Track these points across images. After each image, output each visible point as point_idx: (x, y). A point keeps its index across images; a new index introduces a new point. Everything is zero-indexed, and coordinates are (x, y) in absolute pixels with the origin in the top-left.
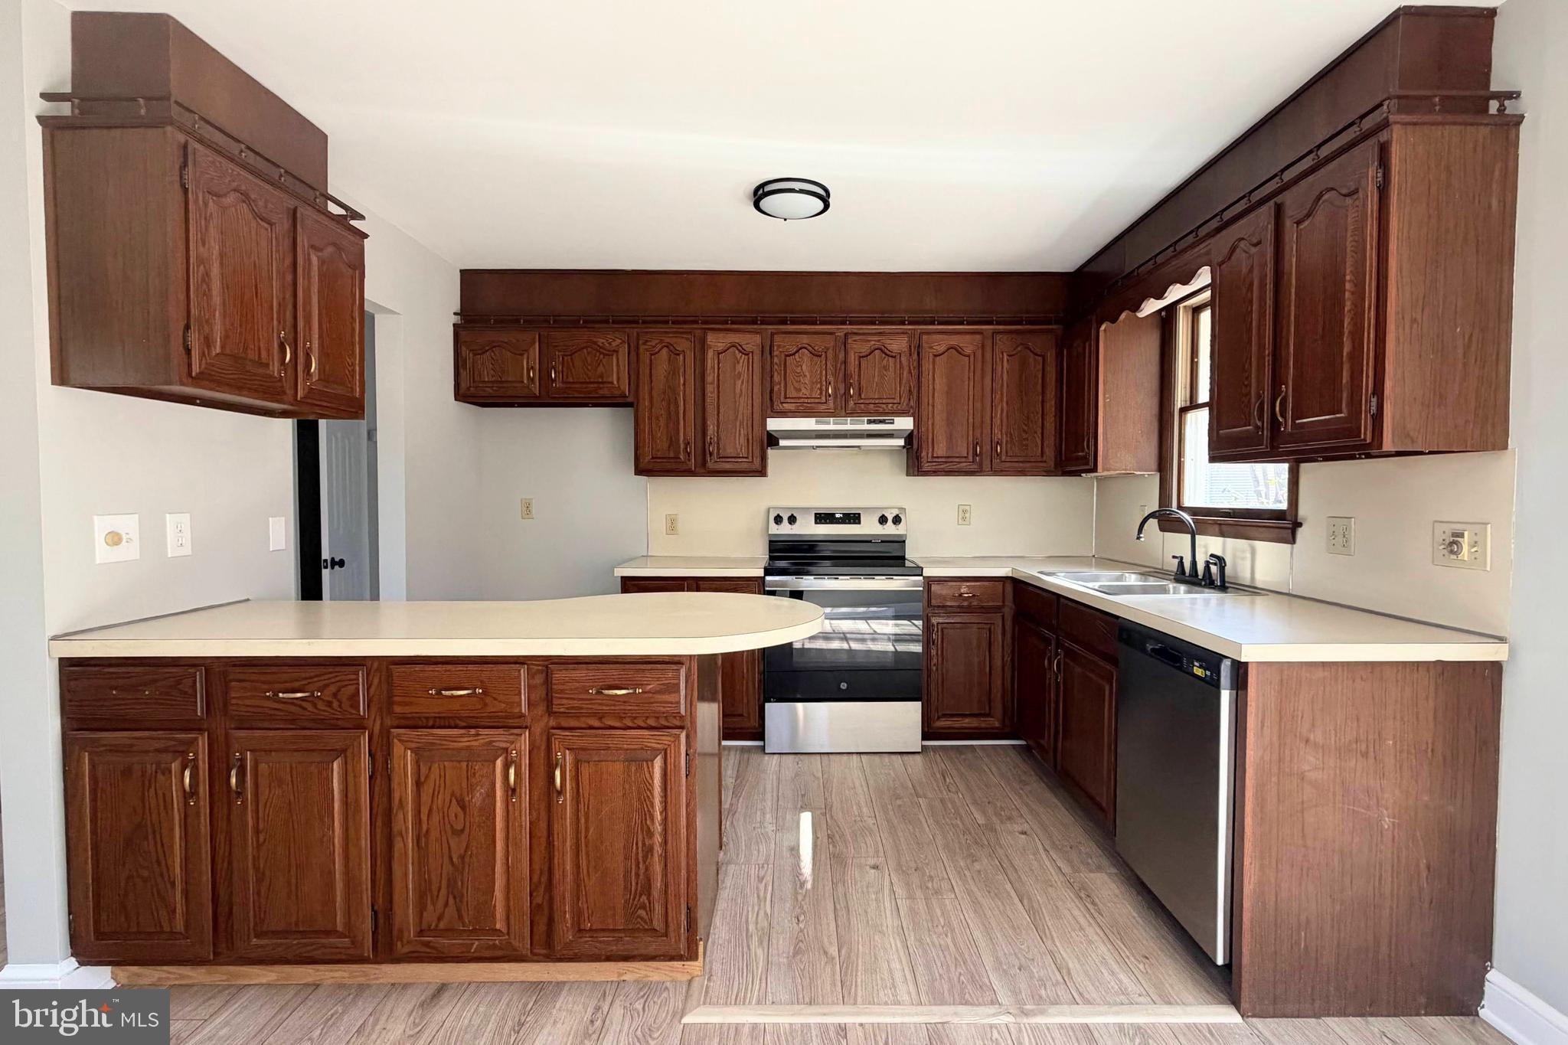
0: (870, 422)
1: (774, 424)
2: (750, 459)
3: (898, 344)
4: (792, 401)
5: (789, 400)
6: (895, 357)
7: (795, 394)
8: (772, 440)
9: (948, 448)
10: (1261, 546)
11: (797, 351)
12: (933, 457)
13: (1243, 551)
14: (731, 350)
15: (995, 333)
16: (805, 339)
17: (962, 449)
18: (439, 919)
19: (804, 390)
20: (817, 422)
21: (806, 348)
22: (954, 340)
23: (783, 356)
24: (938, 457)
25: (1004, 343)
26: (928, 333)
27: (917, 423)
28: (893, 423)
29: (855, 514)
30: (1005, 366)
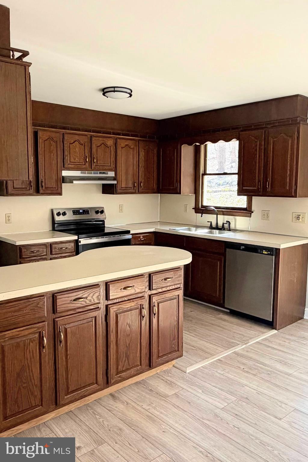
0: (100, 173)
1: (65, 173)
2: (57, 189)
3: (110, 142)
4: (72, 163)
5: (71, 163)
6: (109, 147)
7: (74, 161)
8: (64, 180)
9: (126, 184)
10: (238, 218)
11: (74, 142)
12: (121, 187)
13: (232, 219)
14: (49, 139)
15: (139, 140)
16: (77, 137)
17: (130, 185)
18: (123, 367)
19: (77, 159)
20: (81, 173)
21: (77, 141)
22: (127, 143)
23: (69, 144)
24: (123, 188)
25: (142, 144)
26: (120, 138)
27: (116, 174)
28: (108, 174)
29: (87, 210)
30: (142, 154)
